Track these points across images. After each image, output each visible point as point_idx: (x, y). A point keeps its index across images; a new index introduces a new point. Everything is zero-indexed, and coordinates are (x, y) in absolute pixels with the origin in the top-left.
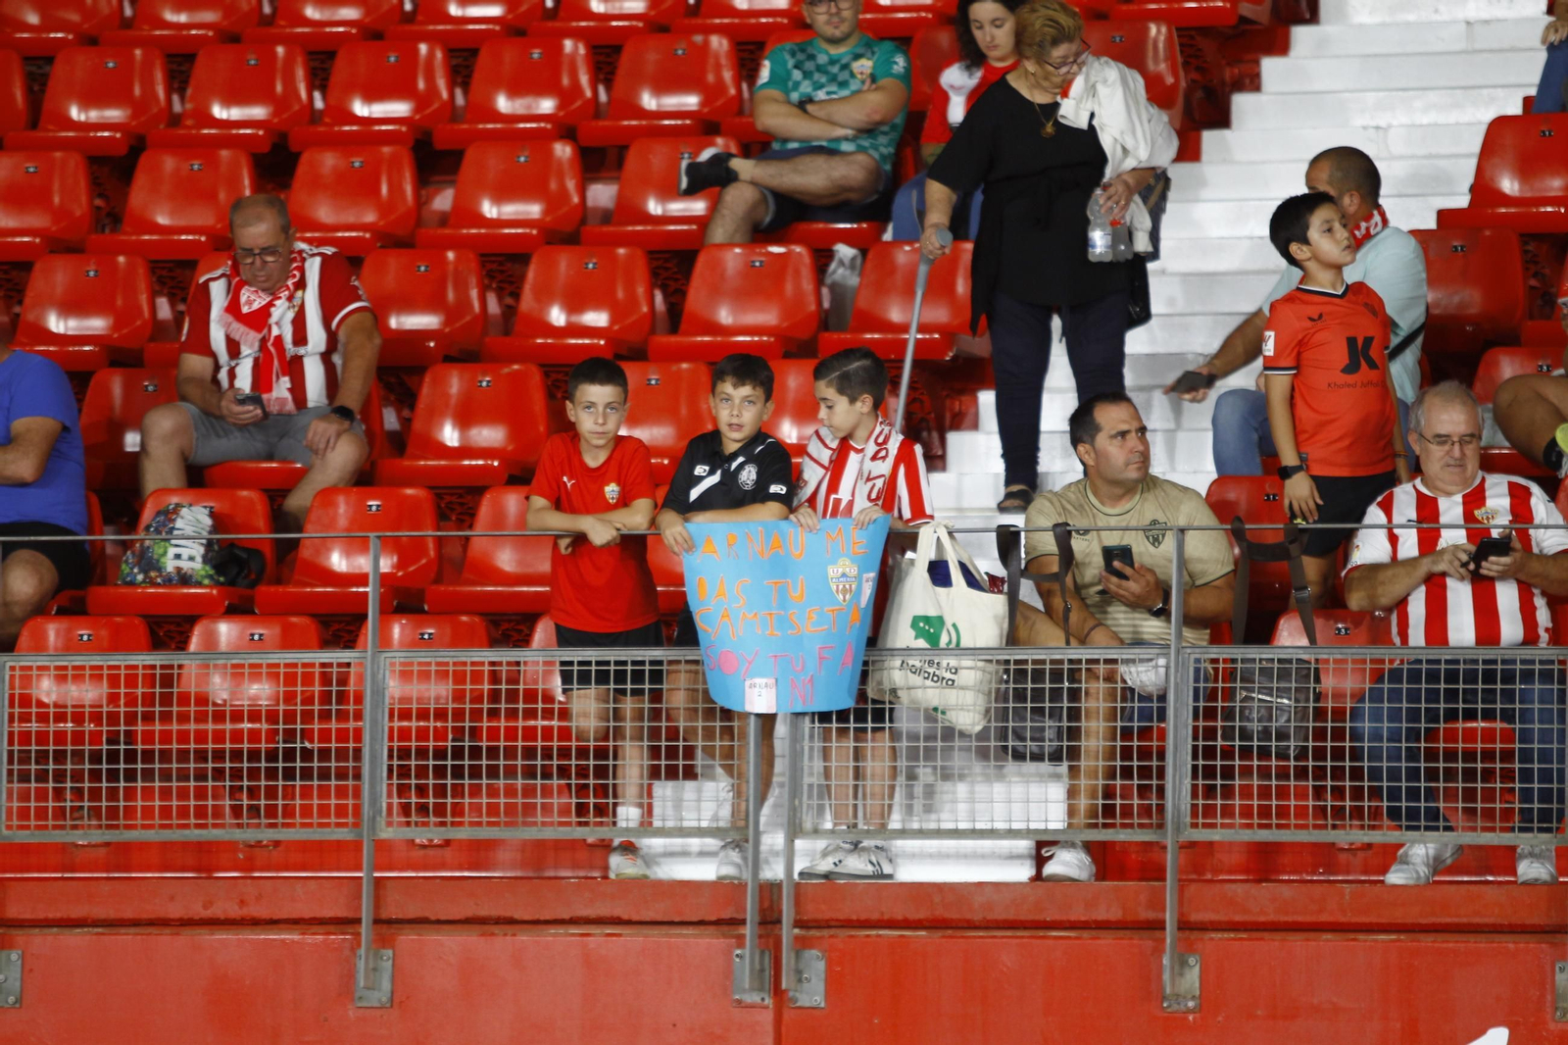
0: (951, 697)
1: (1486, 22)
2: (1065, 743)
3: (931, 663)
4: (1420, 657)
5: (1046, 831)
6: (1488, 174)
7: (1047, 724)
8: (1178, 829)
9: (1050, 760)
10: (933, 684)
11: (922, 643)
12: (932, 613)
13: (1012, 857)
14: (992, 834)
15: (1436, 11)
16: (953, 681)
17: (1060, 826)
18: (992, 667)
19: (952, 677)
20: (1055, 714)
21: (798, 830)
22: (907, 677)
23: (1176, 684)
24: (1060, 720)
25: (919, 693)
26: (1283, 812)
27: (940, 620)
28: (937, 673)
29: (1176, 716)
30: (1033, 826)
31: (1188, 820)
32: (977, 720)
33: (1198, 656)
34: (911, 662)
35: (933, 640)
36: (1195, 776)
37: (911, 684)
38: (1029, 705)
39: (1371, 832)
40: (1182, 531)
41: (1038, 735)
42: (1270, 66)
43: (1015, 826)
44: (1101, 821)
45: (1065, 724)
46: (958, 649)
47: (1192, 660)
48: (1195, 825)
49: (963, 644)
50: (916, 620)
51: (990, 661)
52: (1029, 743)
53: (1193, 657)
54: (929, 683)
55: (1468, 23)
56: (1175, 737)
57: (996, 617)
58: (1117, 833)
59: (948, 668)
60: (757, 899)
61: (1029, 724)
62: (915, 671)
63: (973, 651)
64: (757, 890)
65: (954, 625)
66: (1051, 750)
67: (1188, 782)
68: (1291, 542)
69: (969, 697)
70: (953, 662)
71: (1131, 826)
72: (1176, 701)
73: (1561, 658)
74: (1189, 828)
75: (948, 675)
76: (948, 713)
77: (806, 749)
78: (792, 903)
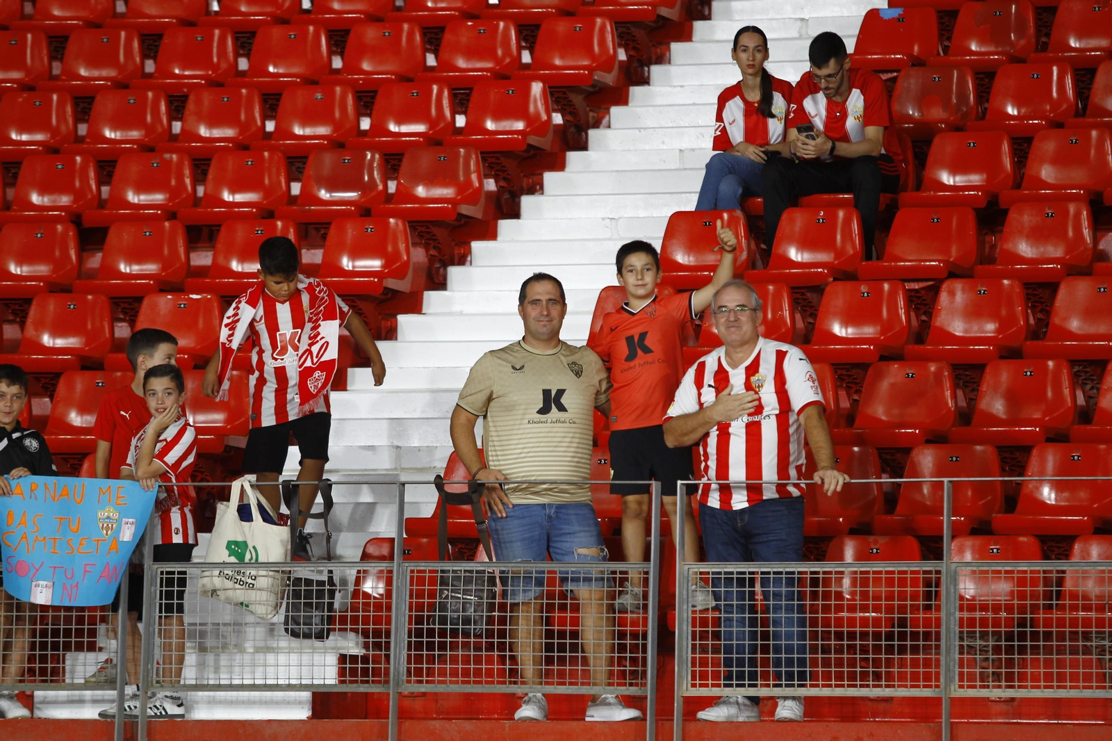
0: (252, 596)
1: (693, 150)
2: (326, 627)
3: (239, 573)
4: (555, 569)
5: (324, 685)
6: (669, 250)
7: (314, 614)
8: (397, 684)
9: (315, 638)
10: (240, 587)
11: (233, 559)
12: (240, 539)
13: (299, 703)
14: (276, 687)
15: (663, 143)
16: (253, 585)
17: (333, 682)
18: (279, 576)
19: (253, 582)
20: (319, 607)
21: (150, 685)
22: (223, 582)
23: (398, 587)
24: (323, 612)
25: (230, 593)
26: (478, 673)
27: (245, 543)
28: (243, 579)
29: (397, 608)
30: (316, 682)
31: (405, 678)
32: (269, 612)
33: (413, 568)
34: (226, 572)
35: (240, 557)
36: (409, 649)
37: (227, 587)
38: (302, 601)
39: (522, 686)
40: (403, 484)
41: (308, 621)
42: (549, 178)
43: (293, 682)
44: (348, 678)
45: (326, 613)
46: (257, 564)
47: (409, 571)
48: (409, 682)
49: (260, 561)
50: (229, 544)
51: (278, 571)
52: (302, 626)
53: (409, 569)
54: (237, 586)
55: (681, 150)
56: (396, 622)
57: (282, 541)
58: (359, 687)
59: (250, 577)
60: (122, 731)
61: (302, 614)
62: (228, 578)
63: (267, 565)
64: (123, 725)
65: (254, 547)
66: (317, 631)
67: (405, 652)
68: (474, 492)
69: (264, 596)
70: (253, 572)
71: (367, 682)
72: (397, 598)
73: (645, 570)
74: (405, 684)
75: (250, 581)
76: (250, 606)
77: (157, 630)
78: (145, 734)
